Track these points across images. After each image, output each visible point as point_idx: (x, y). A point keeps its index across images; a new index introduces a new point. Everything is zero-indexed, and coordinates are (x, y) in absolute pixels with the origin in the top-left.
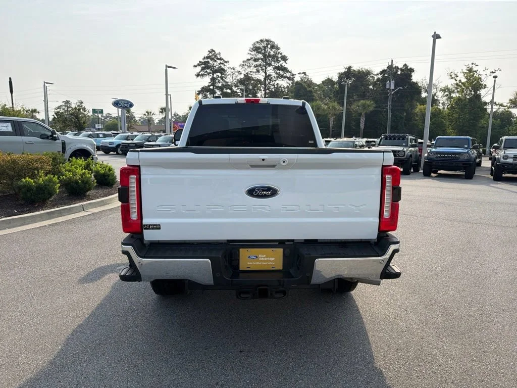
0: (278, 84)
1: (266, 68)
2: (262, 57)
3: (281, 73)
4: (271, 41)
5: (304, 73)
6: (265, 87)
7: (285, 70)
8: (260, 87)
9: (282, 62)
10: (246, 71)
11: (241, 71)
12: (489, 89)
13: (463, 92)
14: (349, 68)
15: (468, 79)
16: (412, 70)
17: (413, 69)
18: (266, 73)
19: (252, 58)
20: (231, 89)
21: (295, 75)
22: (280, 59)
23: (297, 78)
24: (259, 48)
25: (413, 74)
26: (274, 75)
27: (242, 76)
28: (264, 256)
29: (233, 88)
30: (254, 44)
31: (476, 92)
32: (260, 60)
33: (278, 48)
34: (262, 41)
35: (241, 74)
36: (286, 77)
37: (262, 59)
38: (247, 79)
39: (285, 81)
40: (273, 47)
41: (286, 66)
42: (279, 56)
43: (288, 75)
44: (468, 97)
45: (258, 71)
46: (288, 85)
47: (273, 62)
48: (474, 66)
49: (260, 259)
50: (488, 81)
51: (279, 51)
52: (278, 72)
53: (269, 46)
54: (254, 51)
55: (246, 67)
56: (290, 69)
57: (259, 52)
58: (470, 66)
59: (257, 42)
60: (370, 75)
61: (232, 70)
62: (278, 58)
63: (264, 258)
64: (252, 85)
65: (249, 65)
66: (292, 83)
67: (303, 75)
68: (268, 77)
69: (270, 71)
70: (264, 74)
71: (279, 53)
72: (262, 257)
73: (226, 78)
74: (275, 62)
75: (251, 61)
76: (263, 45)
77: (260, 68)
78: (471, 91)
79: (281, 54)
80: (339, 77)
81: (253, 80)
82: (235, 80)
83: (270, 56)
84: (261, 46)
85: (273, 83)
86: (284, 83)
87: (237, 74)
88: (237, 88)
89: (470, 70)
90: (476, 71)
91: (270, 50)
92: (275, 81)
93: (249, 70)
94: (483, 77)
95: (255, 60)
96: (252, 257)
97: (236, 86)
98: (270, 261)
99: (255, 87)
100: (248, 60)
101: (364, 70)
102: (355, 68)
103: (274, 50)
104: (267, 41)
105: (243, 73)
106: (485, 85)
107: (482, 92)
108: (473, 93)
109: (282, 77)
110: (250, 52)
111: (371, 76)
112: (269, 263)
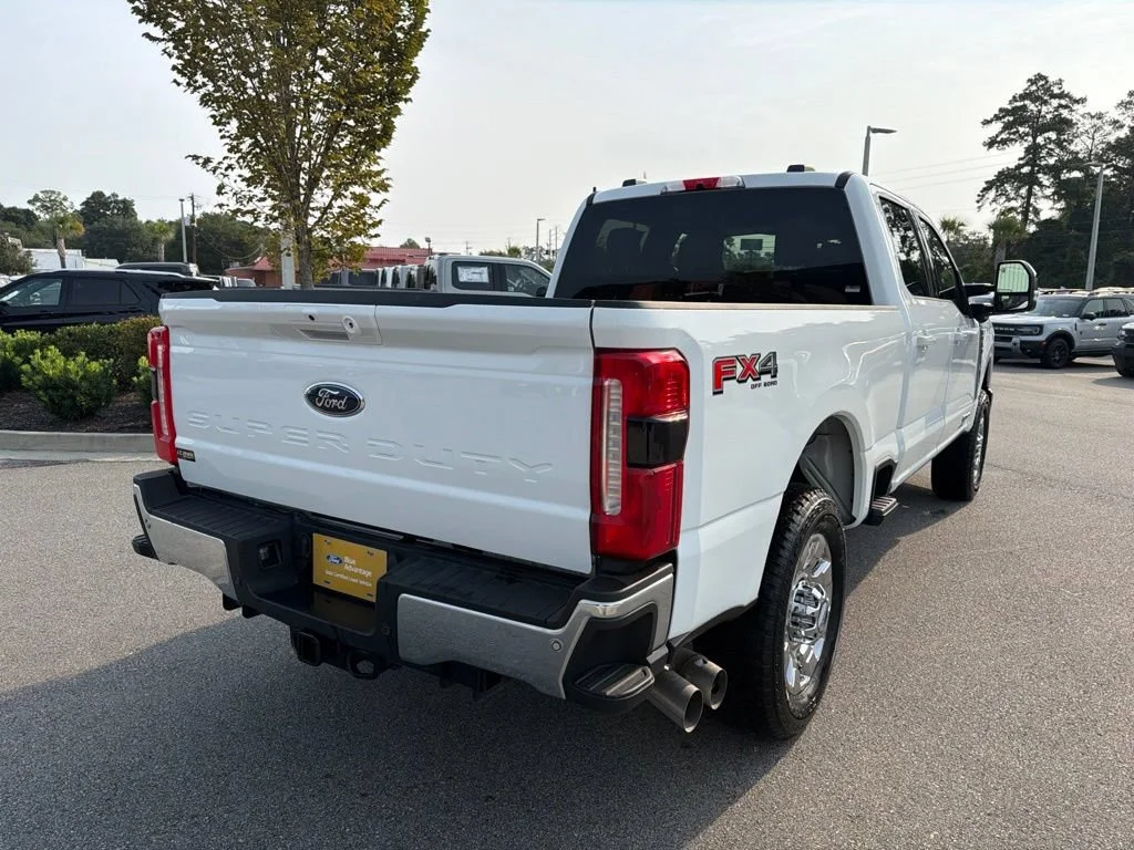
20: (1085, 169)
27: (1123, 133)
28: (354, 562)
29: (1092, 165)
49: (347, 567)
61: (1095, 121)
63: (353, 566)
72: (349, 563)
73: (1072, 142)
82: (1101, 146)
96: (332, 559)
98: (364, 578)
105: (1128, 123)
112: (361, 582)
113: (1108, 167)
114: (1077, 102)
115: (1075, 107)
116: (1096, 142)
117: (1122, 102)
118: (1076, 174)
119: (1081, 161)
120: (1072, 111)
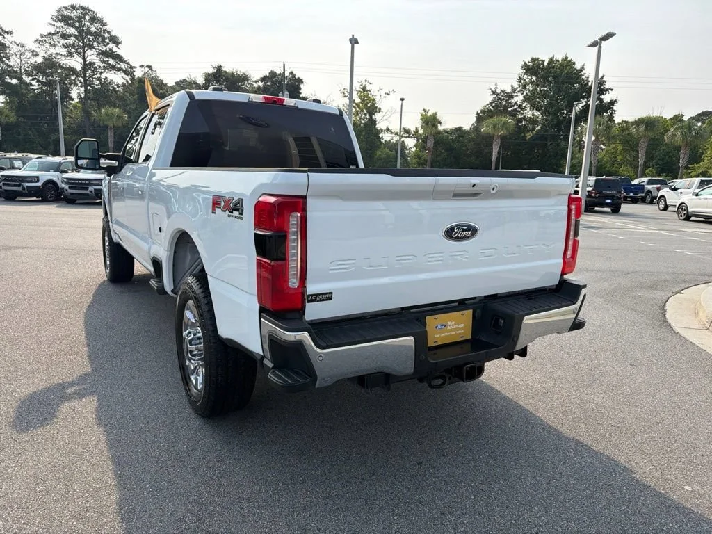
0: (106, 78)
1: (84, 52)
2: (76, 33)
3: (112, 62)
4: (89, 10)
5: (150, 67)
6: (85, 80)
7: (118, 58)
8: (74, 80)
9: (111, 45)
10: (49, 53)
11: (37, 50)
12: (383, 114)
13: (358, 114)
14: (219, 68)
15: (363, 100)
16: (300, 81)
17: (302, 80)
18: (84, 60)
19: (58, 33)
20: (20, 79)
21: (135, 67)
22: (107, 41)
23: (138, 73)
24: (70, 18)
25: (302, 86)
26: (98, 63)
27: (39, 60)
28: (453, 323)
29: (24, 77)
30: (60, 10)
31: (371, 117)
32: (72, 38)
33: (104, 24)
34: (73, 7)
35: (37, 55)
36: (120, 69)
37: (75, 36)
38: (49, 65)
39: (120, 76)
40: (94, 19)
41: (119, 52)
42: (106, 35)
43: (123, 66)
44: (363, 122)
45: (70, 55)
46: (125, 81)
47: (95, 44)
48: (367, 84)
49: (449, 328)
50: (382, 103)
51: (105, 27)
52: (106, 59)
53: (87, 17)
54: (61, 21)
55: (47, 45)
56: (126, 57)
57: (69, 25)
58: (364, 83)
59: (66, 8)
60: (247, 81)
61: (19, 48)
62: (104, 39)
63: (453, 325)
64: (60, 75)
65: (52, 43)
66: (131, 80)
67: (147, 69)
68: (87, 66)
69: (91, 56)
70: (82, 61)
71: (105, 31)
72: (451, 325)
73: (9, 59)
74: (99, 43)
75: (55, 37)
76: (76, 14)
77: (73, 50)
78: (365, 114)
79: (109, 32)
80: (206, 80)
81: (62, 68)
82: (26, 65)
83: (90, 33)
84: (72, 15)
85: (98, 76)
86: (117, 79)
87: (29, 55)
88: (30, 78)
89: (364, 89)
90: (370, 91)
91: (89, 24)
92: (101, 73)
93: (52, 51)
94: (377, 99)
95: (64, 36)
96: (439, 327)
97: (28, 75)
98: (459, 329)
99: (66, 79)
100: (50, 34)
101: (239, 73)
102: (228, 68)
103: (96, 25)
104: (83, 8)
105: (42, 54)
106: (380, 109)
107: (377, 116)
108: (368, 117)
109: (113, 68)
110: (53, 23)
111: (249, 82)
112: (458, 332)
113: (33, 79)
114: (7, 33)
115: (6, 36)
116: (23, 62)
117: (37, 40)
118: (14, 81)
119: (16, 72)
120: (4, 37)
